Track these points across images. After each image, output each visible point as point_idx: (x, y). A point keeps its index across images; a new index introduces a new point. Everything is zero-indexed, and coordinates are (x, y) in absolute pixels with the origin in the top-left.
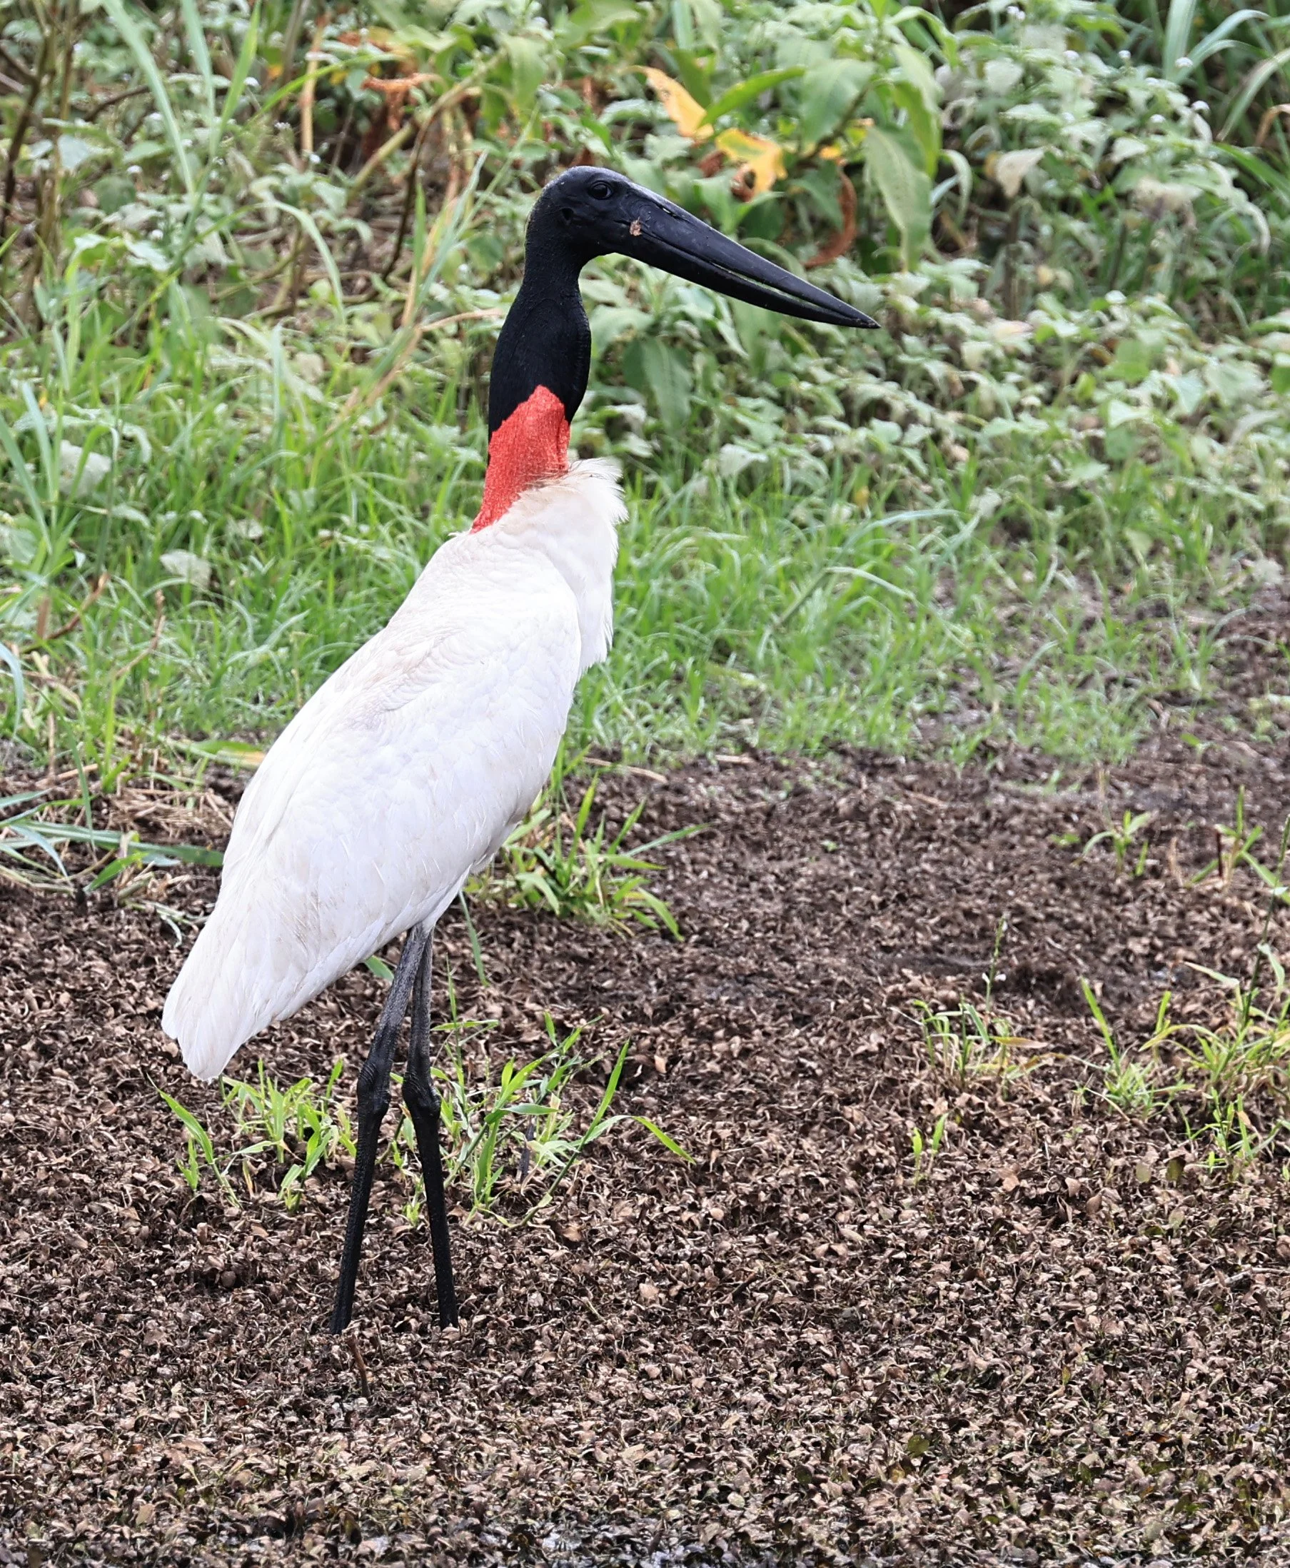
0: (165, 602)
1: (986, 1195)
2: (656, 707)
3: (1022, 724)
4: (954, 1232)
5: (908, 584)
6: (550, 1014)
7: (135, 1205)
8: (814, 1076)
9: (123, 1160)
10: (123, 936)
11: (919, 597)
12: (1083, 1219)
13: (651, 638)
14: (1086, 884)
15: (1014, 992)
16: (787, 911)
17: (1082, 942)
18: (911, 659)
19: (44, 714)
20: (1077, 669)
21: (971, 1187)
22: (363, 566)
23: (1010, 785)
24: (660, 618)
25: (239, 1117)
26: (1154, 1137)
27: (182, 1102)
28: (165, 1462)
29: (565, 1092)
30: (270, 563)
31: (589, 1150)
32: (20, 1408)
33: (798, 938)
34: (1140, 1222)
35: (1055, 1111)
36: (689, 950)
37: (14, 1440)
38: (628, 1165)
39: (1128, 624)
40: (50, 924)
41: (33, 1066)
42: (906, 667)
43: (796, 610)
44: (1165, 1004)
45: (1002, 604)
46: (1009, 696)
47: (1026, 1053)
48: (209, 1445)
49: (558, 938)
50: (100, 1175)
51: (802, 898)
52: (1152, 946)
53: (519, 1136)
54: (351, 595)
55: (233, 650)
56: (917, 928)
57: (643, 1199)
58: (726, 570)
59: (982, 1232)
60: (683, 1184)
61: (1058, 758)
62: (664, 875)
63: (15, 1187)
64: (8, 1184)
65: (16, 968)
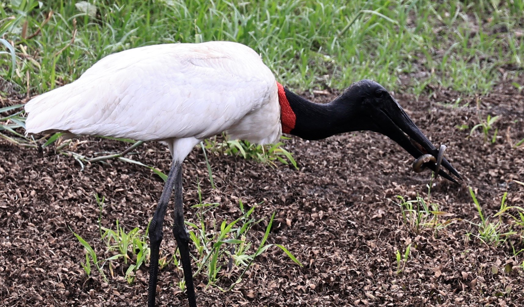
0: (77, 24)
1: (428, 279)
2: (288, 70)
3: (444, 78)
4: (414, 294)
5: (396, 18)
6: (242, 201)
7: (63, 282)
8: (354, 228)
9: (58, 262)
10: (58, 166)
11: (401, 23)
12: (469, 289)
13: (285, 40)
14: (471, 146)
15: (440, 192)
16: (343, 157)
17: (469, 171)
18: (396, 50)
19: (25, 71)
20: (468, 55)
21: (421, 276)
22: (162, 8)
23: (439, 104)
24: (289, 31)
25: (108, 244)
26: (499, 254)
27: (83, 238)
29: (248, 234)
30: (122, 7)
31: (258, 259)
33: (348, 169)
34: (493, 290)
35: (457, 243)
36: (301, 174)
38: (274, 265)
39: (490, 35)
40: (27, 161)
41: (19, 222)
42: (394, 53)
43: (348, 28)
44: (505, 198)
45: (436, 26)
46: (439, 66)
47: (445, 218)
49: (245, 168)
50: (48, 268)
51: (350, 152)
52: (499, 173)
53: (228, 252)
54: (157, 21)
55: (106, 45)
56: (399, 165)
57: (281, 280)
58: (318, 11)
59: (425, 294)
60: (298, 274)
61: (459, 93)
62: (290, 142)
63: (12, 273)
64: (9, 272)
65: (13, 180)
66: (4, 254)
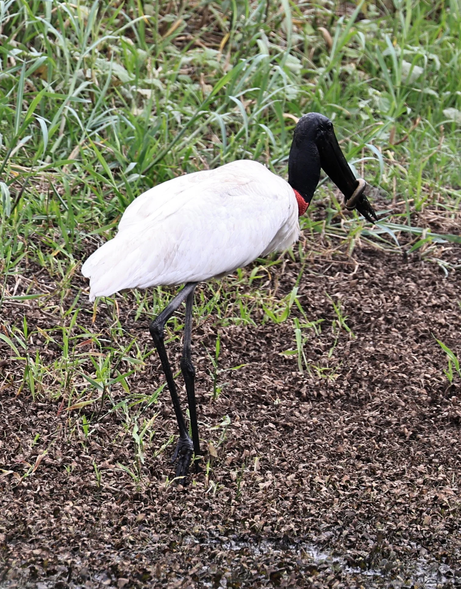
0: (445, 130)
7: (425, 388)
9: (420, 368)
10: (423, 273)
19: (391, 177)
27: (446, 344)
28: (436, 498)
32: (374, 473)
37: (372, 487)
40: (392, 267)
41: (383, 327)
48: (455, 492)
50: (411, 374)
63: (374, 378)
64: (371, 377)
65: (377, 285)
66: (367, 359)
